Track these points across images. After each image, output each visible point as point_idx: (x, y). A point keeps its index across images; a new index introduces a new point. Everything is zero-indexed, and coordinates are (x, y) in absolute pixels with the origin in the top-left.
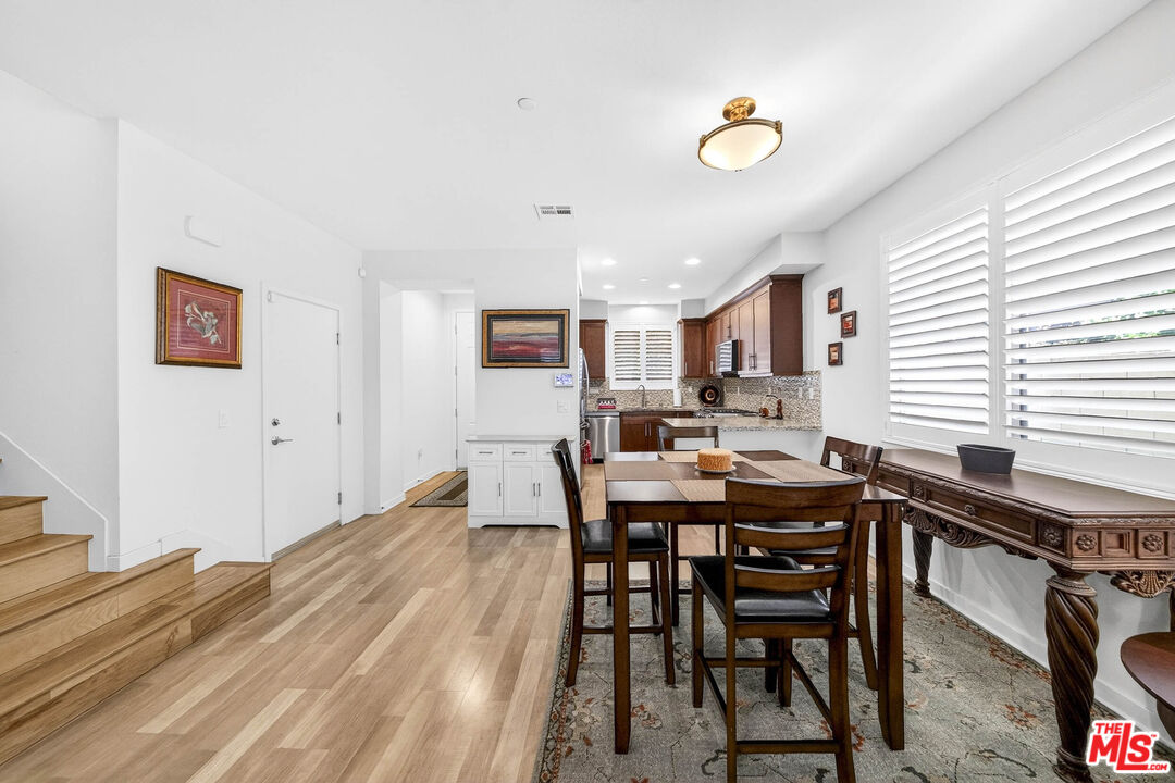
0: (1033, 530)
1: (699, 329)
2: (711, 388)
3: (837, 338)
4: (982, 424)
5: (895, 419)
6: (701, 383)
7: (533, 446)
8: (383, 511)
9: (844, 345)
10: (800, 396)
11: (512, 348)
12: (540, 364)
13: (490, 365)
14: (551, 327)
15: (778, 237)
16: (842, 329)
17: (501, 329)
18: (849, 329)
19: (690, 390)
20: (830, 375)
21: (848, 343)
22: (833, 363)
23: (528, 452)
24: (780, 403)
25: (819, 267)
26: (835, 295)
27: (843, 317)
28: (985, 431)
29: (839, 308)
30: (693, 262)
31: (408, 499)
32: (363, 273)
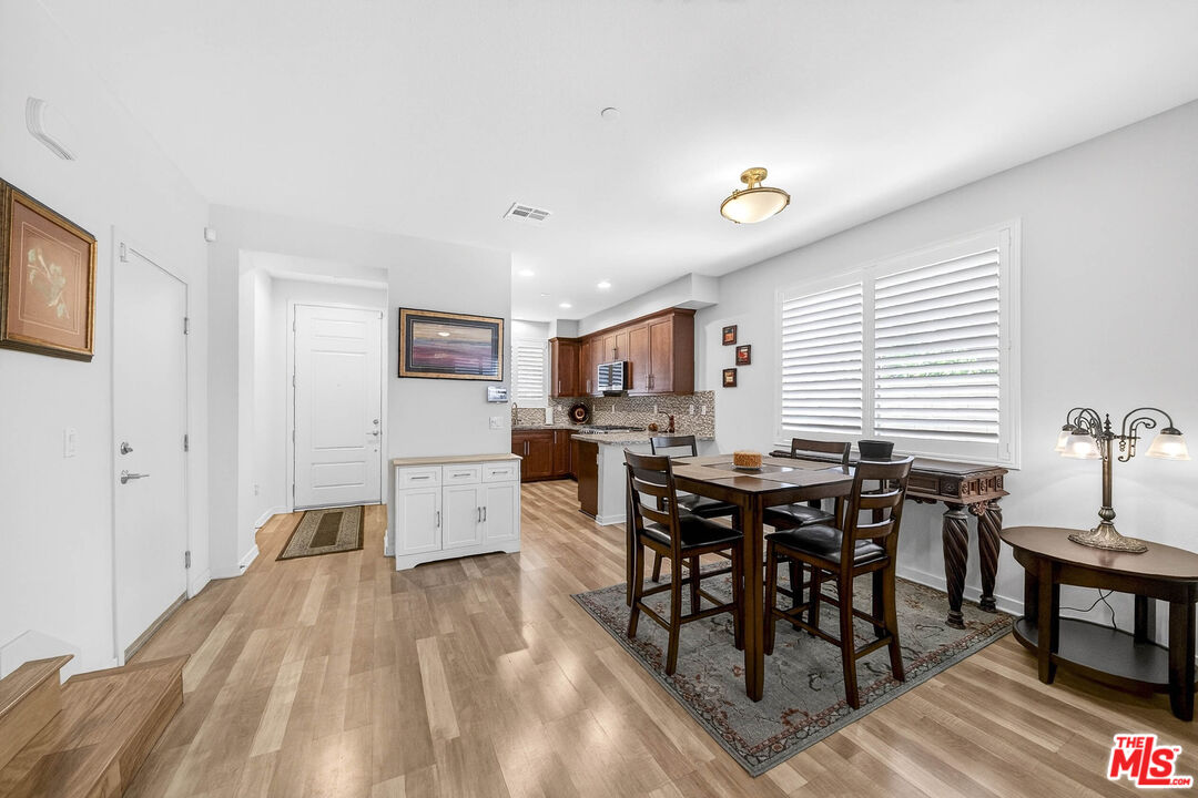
0: (937, 487)
1: (571, 348)
2: (582, 406)
3: (732, 365)
4: (859, 428)
5: (785, 428)
6: (570, 401)
7: (478, 467)
8: (243, 571)
9: (738, 371)
10: (692, 412)
11: (437, 356)
12: (453, 376)
13: (409, 374)
14: (486, 335)
15: (688, 276)
16: (737, 359)
17: (421, 331)
18: (744, 358)
19: (560, 408)
20: (722, 396)
21: (741, 370)
22: (726, 385)
23: (472, 473)
24: (672, 419)
25: (715, 305)
26: (733, 330)
27: (738, 349)
28: (860, 433)
29: (734, 342)
30: (604, 285)
31: (263, 553)
32: (211, 236)
